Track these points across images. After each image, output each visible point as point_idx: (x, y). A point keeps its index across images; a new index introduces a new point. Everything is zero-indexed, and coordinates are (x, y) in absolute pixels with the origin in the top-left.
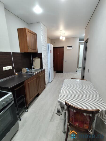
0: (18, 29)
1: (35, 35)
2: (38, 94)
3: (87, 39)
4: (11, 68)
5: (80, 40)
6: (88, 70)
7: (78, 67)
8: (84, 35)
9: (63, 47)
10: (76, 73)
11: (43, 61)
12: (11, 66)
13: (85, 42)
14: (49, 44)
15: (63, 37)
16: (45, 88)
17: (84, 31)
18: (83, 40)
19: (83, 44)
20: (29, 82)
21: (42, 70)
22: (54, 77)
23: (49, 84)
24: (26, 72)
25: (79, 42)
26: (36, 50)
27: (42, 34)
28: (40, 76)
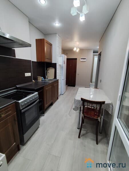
0: (36, 40)
1: (51, 45)
2: (52, 103)
3: (101, 52)
4: (30, 75)
5: (94, 52)
6: (101, 80)
7: (91, 82)
8: (98, 47)
9: (76, 59)
10: (89, 88)
11: (57, 71)
12: (30, 73)
13: (99, 54)
14: (63, 55)
15: (77, 48)
16: (58, 99)
17: (98, 43)
18: (97, 52)
19: (97, 56)
20: (47, 89)
21: (55, 80)
22: (66, 90)
23: (62, 95)
24: (42, 81)
25: (93, 55)
26: (51, 60)
27: (57, 45)
28: (55, 85)
